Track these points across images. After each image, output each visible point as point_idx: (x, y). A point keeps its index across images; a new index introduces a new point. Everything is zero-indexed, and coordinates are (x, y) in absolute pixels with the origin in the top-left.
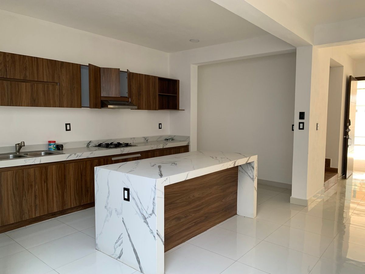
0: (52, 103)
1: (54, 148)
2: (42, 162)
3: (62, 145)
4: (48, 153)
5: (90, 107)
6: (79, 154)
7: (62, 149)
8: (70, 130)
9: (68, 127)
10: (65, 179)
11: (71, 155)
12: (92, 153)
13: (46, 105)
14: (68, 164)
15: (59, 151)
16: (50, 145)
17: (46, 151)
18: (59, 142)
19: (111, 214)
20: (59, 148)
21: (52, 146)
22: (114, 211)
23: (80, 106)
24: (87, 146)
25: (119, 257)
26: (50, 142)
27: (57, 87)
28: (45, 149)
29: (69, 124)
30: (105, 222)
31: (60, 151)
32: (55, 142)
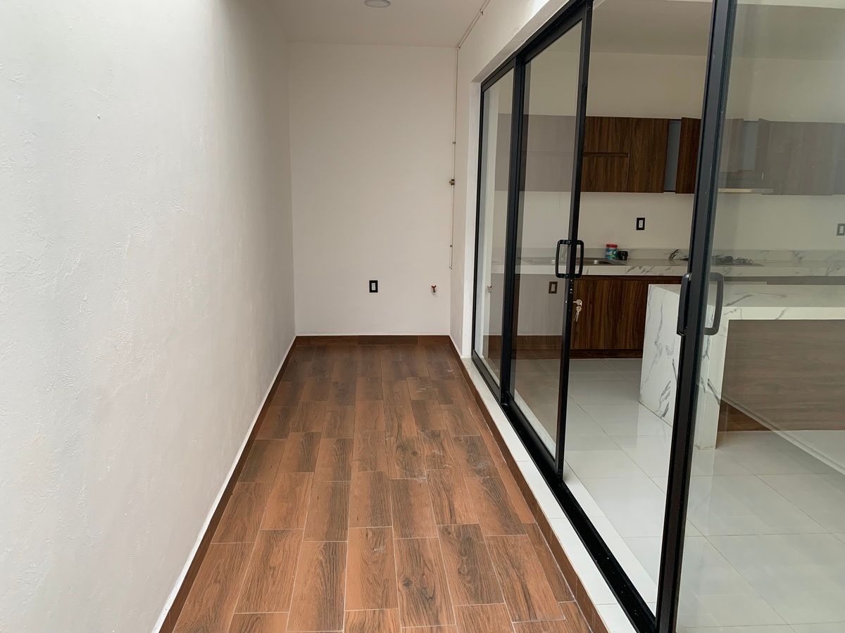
0: (616, 186)
1: (613, 256)
2: (589, 274)
3: (626, 253)
4: (604, 262)
5: (677, 192)
6: (648, 268)
7: (626, 259)
8: (643, 229)
9: (640, 224)
10: (620, 303)
11: (633, 268)
12: (669, 269)
13: (606, 190)
14: (627, 282)
15: (620, 261)
16: (608, 251)
17: (602, 259)
18: (623, 246)
19: (661, 353)
20: (622, 256)
21: (611, 252)
22: (664, 349)
23: (662, 189)
24: (670, 257)
25: (664, 415)
26: (608, 246)
27: (627, 160)
28: (601, 256)
29: (643, 219)
30: (653, 363)
31: (623, 262)
32: (616, 246)
